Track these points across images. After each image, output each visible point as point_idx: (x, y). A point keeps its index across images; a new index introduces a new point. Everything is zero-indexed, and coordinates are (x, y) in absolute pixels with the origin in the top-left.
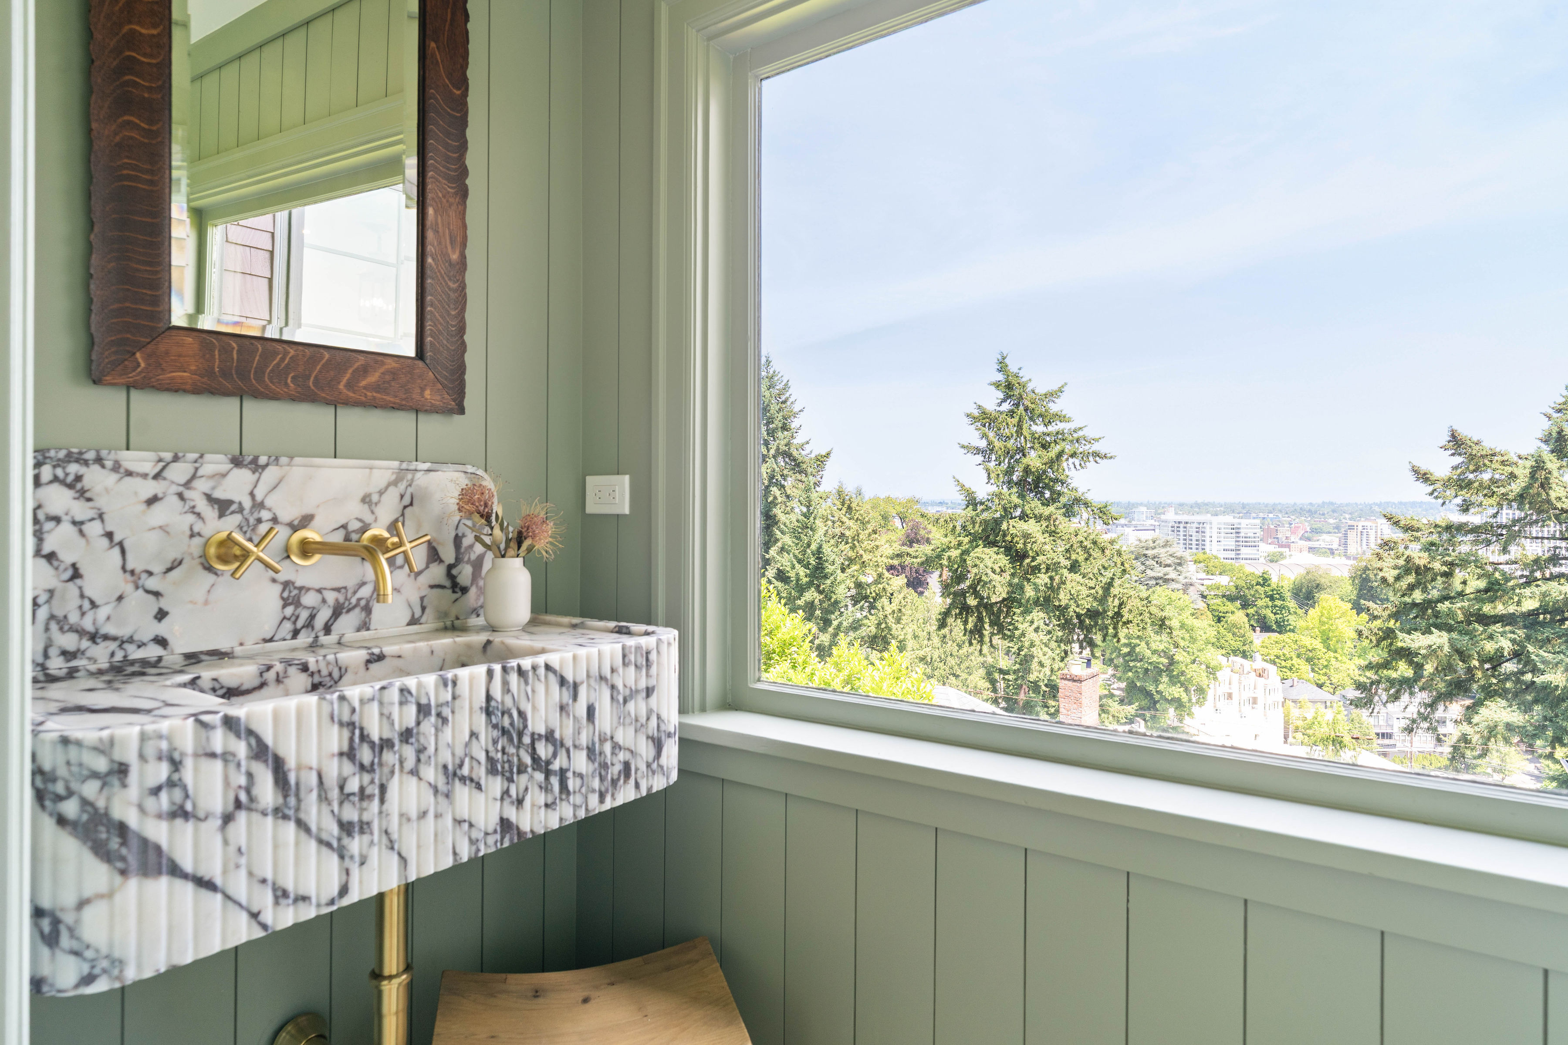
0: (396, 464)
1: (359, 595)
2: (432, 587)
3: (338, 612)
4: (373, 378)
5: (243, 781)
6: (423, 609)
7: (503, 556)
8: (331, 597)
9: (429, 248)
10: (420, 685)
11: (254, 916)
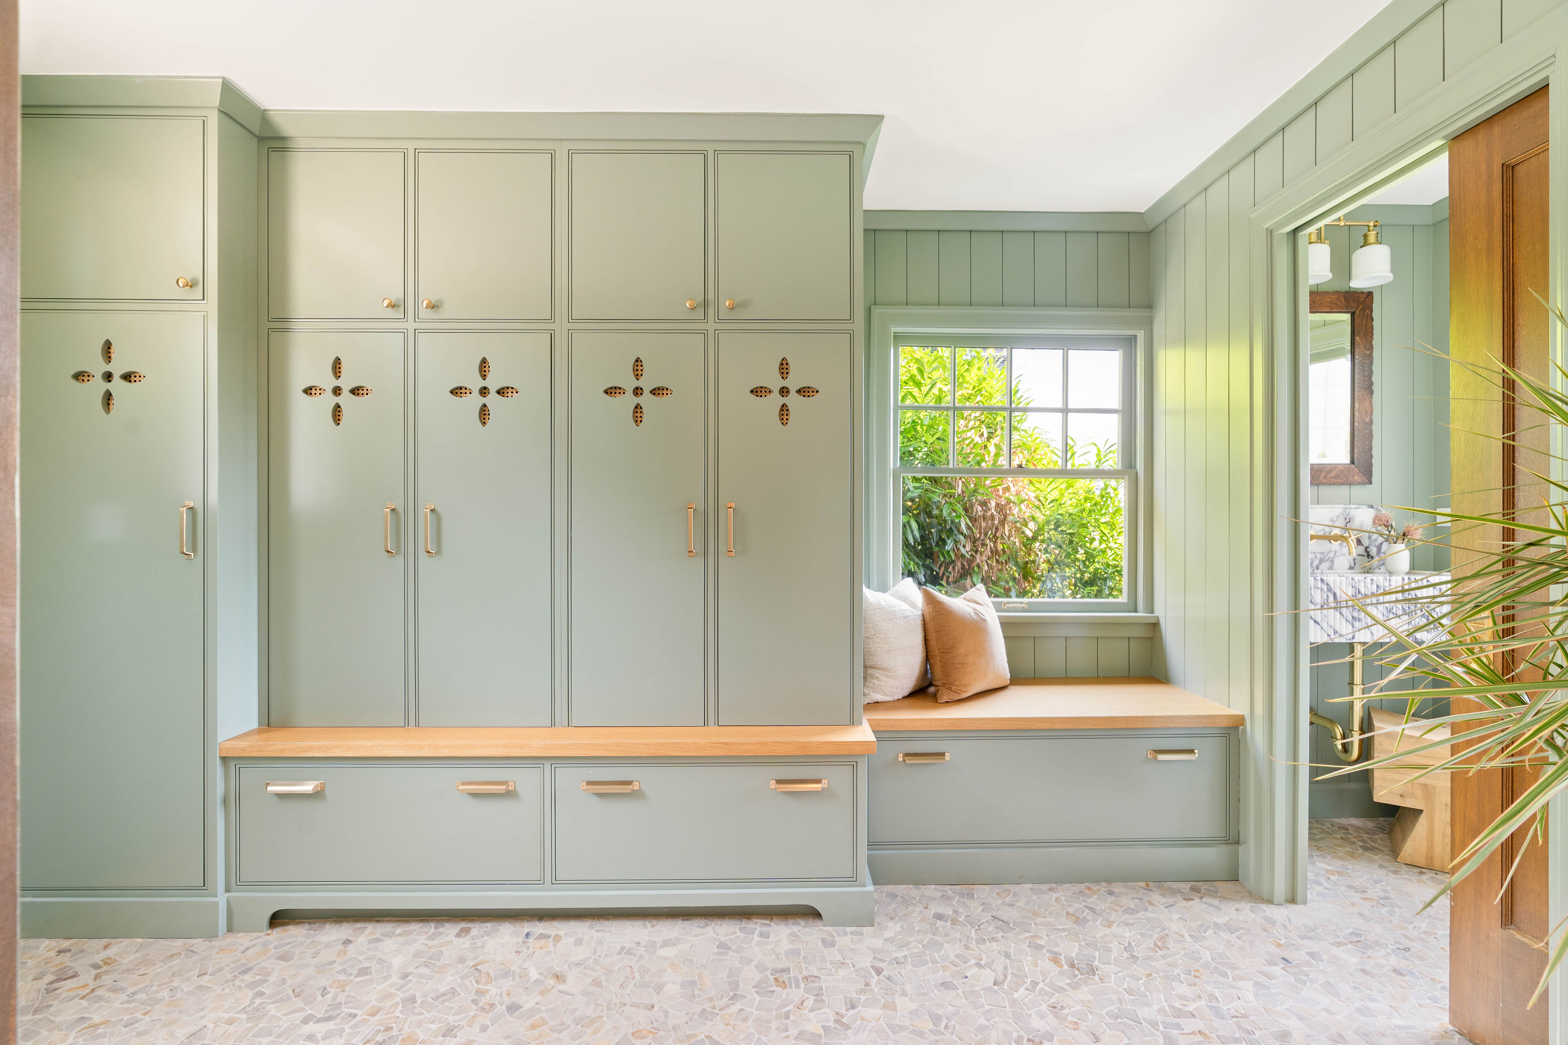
0: (1342, 506)
1: (1329, 555)
2: (1359, 555)
3: (1321, 561)
4: (1333, 474)
5: (1326, 597)
6: (1355, 564)
7: (1395, 543)
8: (1319, 556)
9: (1356, 419)
10: (1377, 579)
11: (1329, 635)
